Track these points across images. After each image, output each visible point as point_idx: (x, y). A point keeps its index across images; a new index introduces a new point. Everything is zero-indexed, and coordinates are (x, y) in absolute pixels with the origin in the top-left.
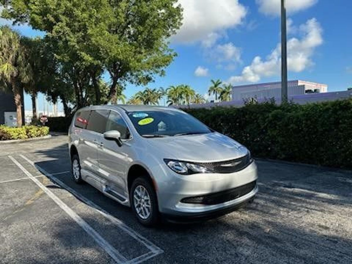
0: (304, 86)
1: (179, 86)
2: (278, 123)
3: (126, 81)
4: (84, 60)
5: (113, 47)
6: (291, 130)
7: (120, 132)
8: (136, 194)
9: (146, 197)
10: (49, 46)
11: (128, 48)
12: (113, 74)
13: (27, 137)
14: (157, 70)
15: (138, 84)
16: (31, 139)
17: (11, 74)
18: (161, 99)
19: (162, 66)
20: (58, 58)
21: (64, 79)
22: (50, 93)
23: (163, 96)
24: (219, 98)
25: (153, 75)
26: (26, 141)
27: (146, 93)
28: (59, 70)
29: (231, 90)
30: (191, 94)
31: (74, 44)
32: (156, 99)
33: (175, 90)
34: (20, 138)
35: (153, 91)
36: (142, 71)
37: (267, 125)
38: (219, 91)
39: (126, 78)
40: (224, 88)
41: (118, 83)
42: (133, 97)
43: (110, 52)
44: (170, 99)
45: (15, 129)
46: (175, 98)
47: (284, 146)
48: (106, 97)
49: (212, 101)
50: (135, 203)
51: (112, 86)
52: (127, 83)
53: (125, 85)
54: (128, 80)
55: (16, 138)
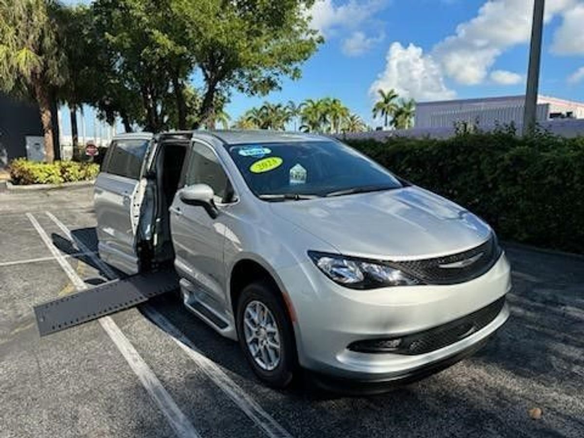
0: (547, 105)
1: (321, 101)
2: (521, 173)
3: (231, 87)
4: (158, 46)
5: (211, 22)
6: (547, 186)
7: (213, 188)
8: (249, 316)
9: (269, 325)
10: (101, 24)
11: (238, 24)
12: (208, 73)
13: (62, 180)
14: (286, 67)
15: (252, 94)
16: (68, 184)
17: (32, 68)
18: (289, 121)
19: (295, 60)
20: (114, 41)
21: (127, 82)
22: (102, 107)
23: (294, 118)
24: (391, 123)
25: (280, 76)
26: (61, 188)
27: (265, 111)
28: (117, 66)
29: (413, 109)
30: (343, 115)
31: (139, 14)
32: (281, 121)
33: (314, 107)
34: (51, 182)
35: (276, 108)
36: (260, 68)
37: (499, 175)
38: (392, 109)
39: (232, 81)
40: (400, 106)
41: (217, 90)
42: (242, 118)
43: (205, 30)
44: (305, 124)
45: (41, 166)
46: (313, 121)
47: (529, 217)
48: (196, 115)
49: (379, 129)
50: (247, 335)
51: (207, 94)
52: (233, 90)
53: (229, 95)
54: (235, 85)
55: (44, 182)
